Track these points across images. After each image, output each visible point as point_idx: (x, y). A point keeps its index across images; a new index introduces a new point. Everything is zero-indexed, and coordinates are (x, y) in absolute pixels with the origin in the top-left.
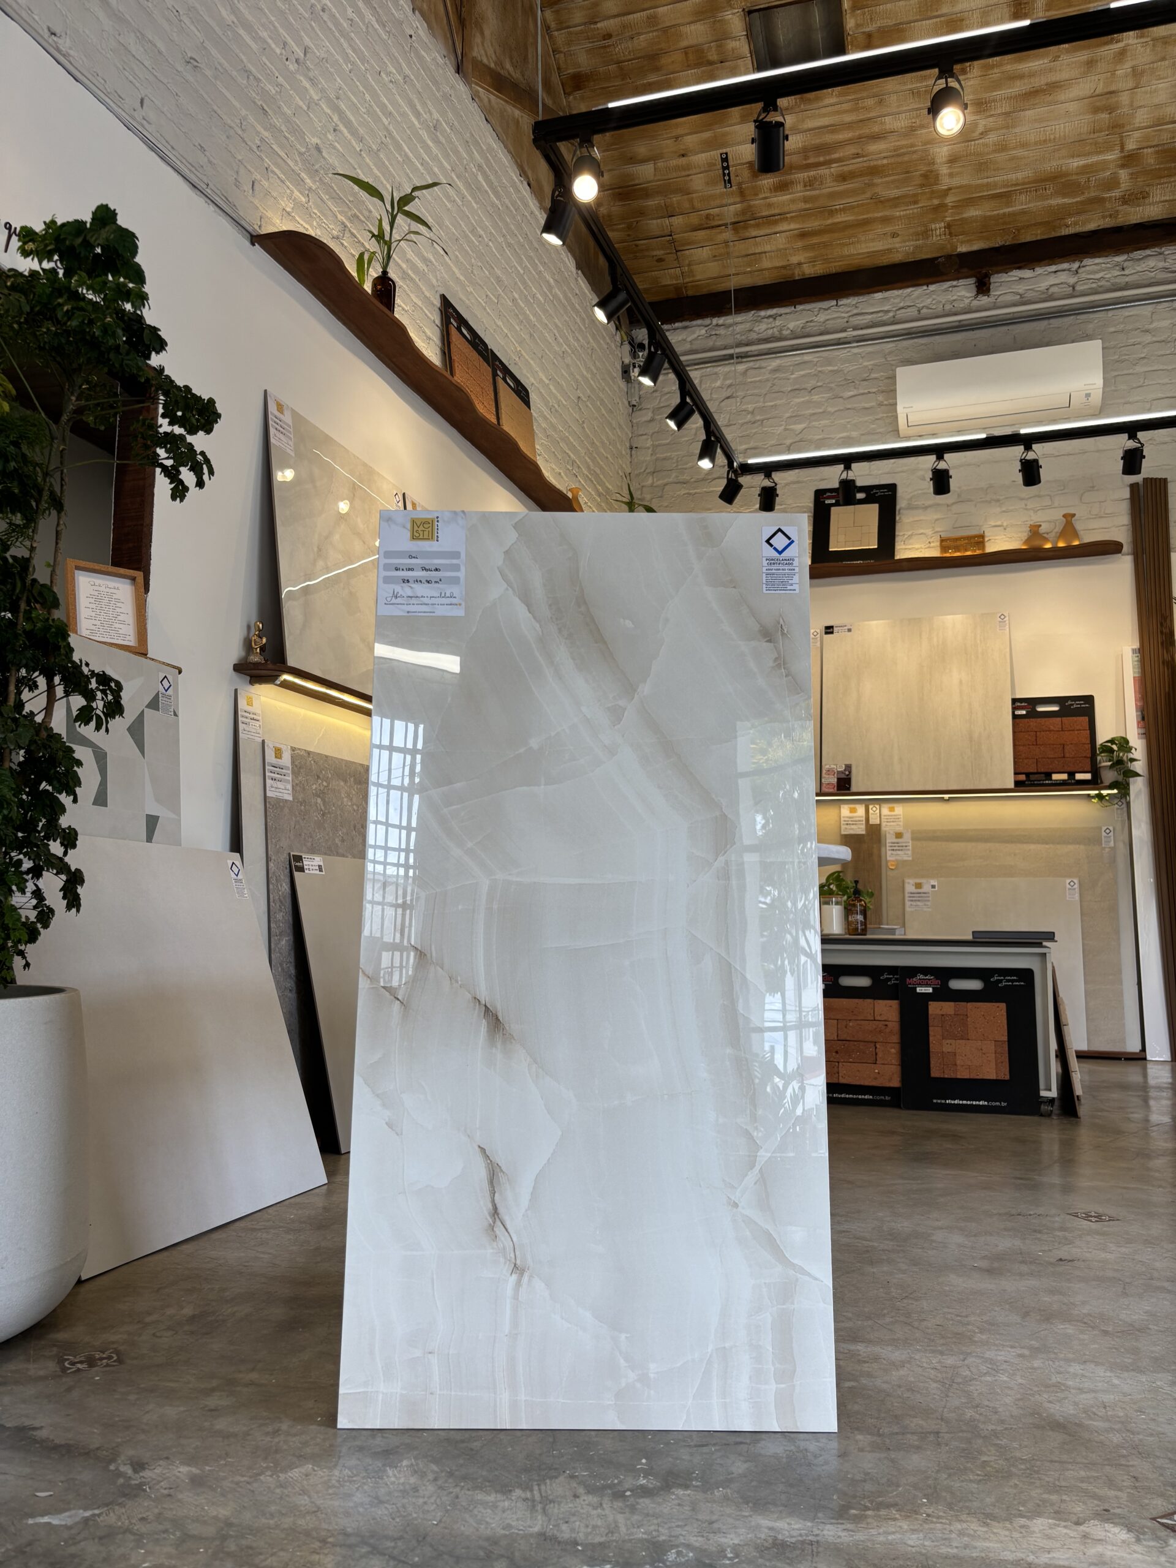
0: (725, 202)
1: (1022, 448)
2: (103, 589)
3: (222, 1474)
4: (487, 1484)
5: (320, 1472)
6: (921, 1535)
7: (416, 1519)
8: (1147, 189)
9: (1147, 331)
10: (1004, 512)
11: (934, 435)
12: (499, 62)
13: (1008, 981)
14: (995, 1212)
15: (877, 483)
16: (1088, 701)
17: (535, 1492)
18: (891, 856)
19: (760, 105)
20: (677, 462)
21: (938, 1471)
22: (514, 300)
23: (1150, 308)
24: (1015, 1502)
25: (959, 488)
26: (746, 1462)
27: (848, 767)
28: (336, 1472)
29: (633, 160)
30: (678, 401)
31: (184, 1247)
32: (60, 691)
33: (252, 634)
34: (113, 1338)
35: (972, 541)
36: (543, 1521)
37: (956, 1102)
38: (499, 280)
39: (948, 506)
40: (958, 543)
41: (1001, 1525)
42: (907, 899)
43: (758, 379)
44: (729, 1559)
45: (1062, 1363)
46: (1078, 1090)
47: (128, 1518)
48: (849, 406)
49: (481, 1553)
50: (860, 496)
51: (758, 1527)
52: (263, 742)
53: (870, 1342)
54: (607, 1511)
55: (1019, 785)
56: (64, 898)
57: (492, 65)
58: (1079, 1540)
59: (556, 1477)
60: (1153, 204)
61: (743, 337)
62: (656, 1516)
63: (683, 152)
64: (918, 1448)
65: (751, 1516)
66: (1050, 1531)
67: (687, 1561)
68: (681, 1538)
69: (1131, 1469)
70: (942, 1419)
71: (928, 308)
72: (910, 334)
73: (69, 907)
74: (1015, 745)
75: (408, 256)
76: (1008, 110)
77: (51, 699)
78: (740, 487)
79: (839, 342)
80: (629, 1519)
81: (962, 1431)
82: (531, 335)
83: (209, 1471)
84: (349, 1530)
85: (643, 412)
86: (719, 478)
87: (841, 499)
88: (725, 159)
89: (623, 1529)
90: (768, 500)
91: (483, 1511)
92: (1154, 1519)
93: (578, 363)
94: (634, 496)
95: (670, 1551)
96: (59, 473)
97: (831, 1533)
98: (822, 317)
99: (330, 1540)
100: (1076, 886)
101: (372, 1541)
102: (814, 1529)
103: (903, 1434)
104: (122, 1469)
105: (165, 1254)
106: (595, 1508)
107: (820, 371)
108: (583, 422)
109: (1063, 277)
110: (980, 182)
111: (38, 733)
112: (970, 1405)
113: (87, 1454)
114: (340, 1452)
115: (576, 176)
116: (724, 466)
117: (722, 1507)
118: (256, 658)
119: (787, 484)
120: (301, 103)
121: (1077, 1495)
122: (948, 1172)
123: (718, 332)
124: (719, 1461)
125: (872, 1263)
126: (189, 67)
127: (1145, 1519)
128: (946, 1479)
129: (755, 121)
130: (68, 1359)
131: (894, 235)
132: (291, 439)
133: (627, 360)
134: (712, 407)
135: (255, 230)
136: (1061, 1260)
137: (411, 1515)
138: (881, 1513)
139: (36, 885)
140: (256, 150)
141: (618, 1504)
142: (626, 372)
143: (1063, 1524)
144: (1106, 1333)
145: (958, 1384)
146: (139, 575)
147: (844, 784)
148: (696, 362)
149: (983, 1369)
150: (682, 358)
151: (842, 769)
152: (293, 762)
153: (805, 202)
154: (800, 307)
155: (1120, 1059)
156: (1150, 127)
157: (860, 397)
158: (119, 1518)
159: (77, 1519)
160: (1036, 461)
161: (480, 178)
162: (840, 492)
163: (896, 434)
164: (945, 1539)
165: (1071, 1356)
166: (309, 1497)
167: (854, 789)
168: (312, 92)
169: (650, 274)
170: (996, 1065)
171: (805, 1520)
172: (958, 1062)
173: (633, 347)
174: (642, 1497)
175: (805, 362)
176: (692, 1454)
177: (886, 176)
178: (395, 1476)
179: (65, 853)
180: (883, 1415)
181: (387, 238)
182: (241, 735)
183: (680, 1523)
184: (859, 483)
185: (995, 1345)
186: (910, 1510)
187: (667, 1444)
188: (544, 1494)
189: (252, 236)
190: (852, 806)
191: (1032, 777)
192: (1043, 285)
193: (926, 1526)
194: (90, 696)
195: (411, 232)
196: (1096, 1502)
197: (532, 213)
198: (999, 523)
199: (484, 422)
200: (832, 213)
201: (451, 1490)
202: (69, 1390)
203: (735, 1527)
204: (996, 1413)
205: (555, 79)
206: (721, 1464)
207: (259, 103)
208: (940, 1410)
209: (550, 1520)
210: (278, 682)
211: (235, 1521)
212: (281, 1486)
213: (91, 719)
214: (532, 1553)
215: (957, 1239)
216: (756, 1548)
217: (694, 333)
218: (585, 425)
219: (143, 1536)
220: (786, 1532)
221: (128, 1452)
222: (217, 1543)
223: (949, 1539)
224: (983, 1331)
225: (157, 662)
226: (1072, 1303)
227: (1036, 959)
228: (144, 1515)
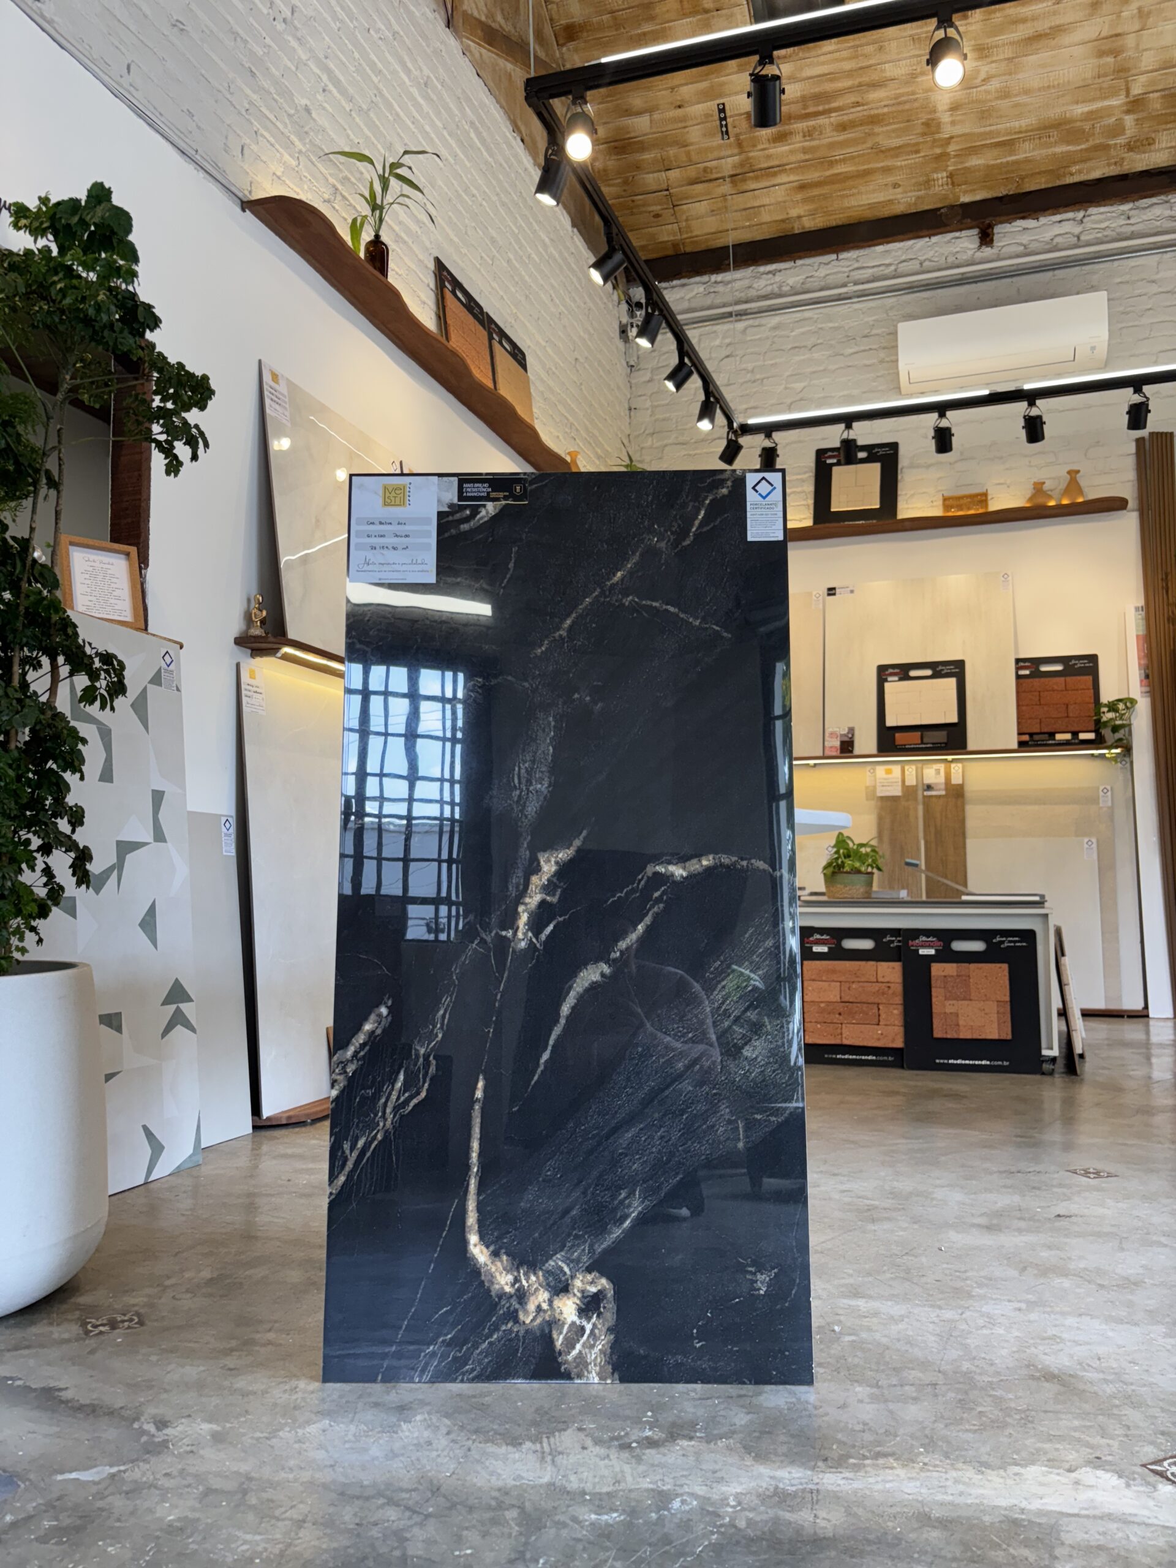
0: (723, 153)
1: (1025, 404)
2: (97, 564)
3: (241, 1430)
4: (498, 1437)
5: (337, 1428)
6: (918, 1484)
7: (429, 1471)
8: (1153, 135)
9: (1153, 282)
10: (1006, 469)
11: (936, 392)
12: (491, 15)
13: (1010, 942)
14: (995, 1169)
15: (878, 441)
16: (1093, 658)
17: (545, 1445)
19: (757, 58)
20: (677, 422)
21: (935, 1421)
22: (509, 261)
23: (1156, 258)
24: (1010, 1451)
25: (963, 444)
26: (748, 1413)
27: (851, 730)
28: (352, 1428)
29: (629, 112)
30: (675, 362)
32: (64, 671)
33: (252, 607)
34: (133, 1301)
35: (976, 499)
36: (552, 1472)
37: (959, 1062)
38: (493, 241)
39: (950, 464)
40: (962, 502)
41: (995, 1473)
43: (758, 337)
44: (732, 1507)
45: (1058, 1316)
46: (1079, 1049)
47: (153, 1474)
48: (851, 364)
49: (493, 1503)
50: (862, 455)
51: (760, 1476)
53: (870, 1297)
54: (615, 1462)
55: (1023, 745)
56: (74, 875)
57: (483, 18)
58: (1070, 1486)
59: (565, 1430)
60: (1159, 150)
61: (743, 295)
62: (661, 1465)
63: (678, 103)
64: (915, 1399)
65: (753, 1466)
66: (1043, 1478)
67: (691, 1508)
68: (686, 1487)
69: (1124, 1418)
70: (940, 1371)
71: (930, 261)
72: (911, 288)
73: (79, 884)
74: (1018, 706)
75: (401, 219)
76: (1011, 55)
77: (55, 680)
78: (739, 448)
79: (840, 298)
80: (635, 1469)
81: (959, 1383)
82: (527, 297)
83: (230, 1427)
84: (366, 1483)
85: (641, 372)
86: (719, 438)
87: (842, 458)
88: (722, 110)
89: (629, 1479)
90: (769, 460)
91: (494, 1463)
92: (1144, 1466)
93: (575, 324)
94: (634, 458)
95: (674, 1500)
96: (57, 452)
97: (831, 1481)
98: (822, 272)
99: (349, 1493)
100: (1094, 846)
101: (388, 1493)
102: (815, 1478)
103: (902, 1386)
104: (146, 1427)
106: (603, 1459)
107: (821, 329)
108: (581, 384)
109: (1067, 227)
110: (982, 130)
111: (43, 712)
112: (966, 1357)
113: (112, 1413)
114: (356, 1408)
115: (570, 133)
116: (724, 426)
117: (725, 1456)
118: (257, 631)
119: (787, 444)
120: (289, 64)
121: (1070, 1444)
122: (949, 1131)
123: (716, 290)
124: (722, 1413)
125: (873, 1221)
126: (175, 29)
127: (1135, 1465)
128: (943, 1429)
129: (751, 75)
130: (90, 1322)
131: (896, 186)
132: (285, 408)
133: (625, 319)
134: (710, 366)
135: (245, 196)
136: (1059, 1216)
137: (425, 1467)
138: (879, 1462)
139: (45, 863)
140: (244, 113)
141: (625, 1455)
142: (623, 332)
143: (1056, 1471)
144: (1102, 1286)
145: (956, 1337)
146: (138, 551)
147: (847, 748)
148: (694, 320)
149: (981, 1322)
150: (679, 317)
151: (845, 732)
153: (804, 153)
154: (799, 262)
155: (1122, 1016)
156: (1156, 71)
157: (861, 354)
158: (144, 1474)
159: (105, 1475)
160: (1039, 417)
161: (473, 135)
162: (842, 452)
163: (897, 390)
164: (941, 1487)
165: (1067, 1309)
166: (327, 1451)
167: (857, 751)
168: (300, 51)
169: (647, 230)
170: (999, 1024)
171: (805, 1469)
172: (961, 1023)
173: (631, 306)
174: (648, 1448)
175: (805, 319)
176: (695, 1407)
177: (887, 125)
178: (410, 1431)
179: (73, 831)
180: (882, 1368)
181: (379, 202)
182: (245, 709)
183: (685, 1473)
184: (860, 443)
185: (992, 1299)
186: (907, 1458)
187: (673, 1397)
188: (553, 1447)
189: (242, 202)
191: (1036, 737)
192: (1048, 235)
193: (923, 1474)
194: (94, 676)
195: (402, 195)
196: (1087, 1450)
197: (526, 169)
198: (1002, 481)
199: (481, 386)
200: (832, 164)
201: (463, 1443)
202: (92, 1352)
203: (738, 1476)
204: (992, 1365)
205: (548, 31)
206: (724, 1416)
207: (247, 65)
208: (938, 1362)
209: (559, 1471)
210: (279, 655)
211: (253, 1474)
212: (300, 1441)
213: (95, 699)
214: (542, 1503)
215: (957, 1196)
216: (759, 1496)
217: (692, 290)
218: (583, 387)
219: (167, 1490)
220: (788, 1482)
221: (151, 1410)
222: (240, 1496)
223: (945, 1487)
224: (980, 1285)
225: (161, 637)
226: (1069, 1258)
227: (1039, 920)
228: (168, 1471)
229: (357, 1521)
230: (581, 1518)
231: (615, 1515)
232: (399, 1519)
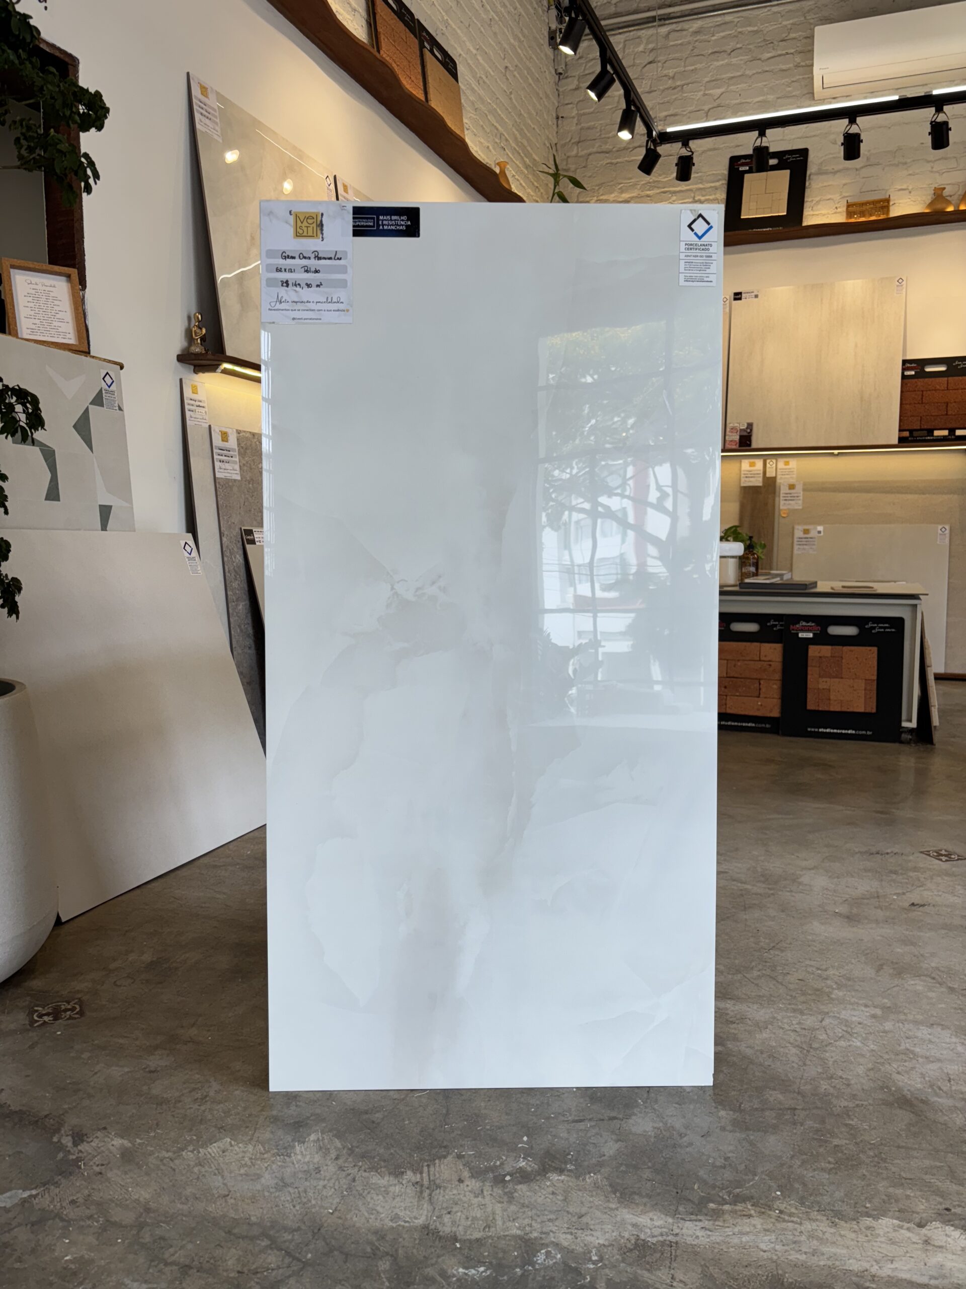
1: (932, 110)
2: (39, 287)
3: (149, 1148)
4: (383, 1164)
5: (236, 1148)
6: (773, 1237)
7: (314, 1206)
10: (910, 175)
11: (848, 97)
13: (881, 628)
14: (857, 850)
15: (789, 148)
17: (424, 1175)
18: (783, 505)
20: (601, 131)
21: (792, 1157)
24: (863, 1198)
25: (869, 151)
26: (617, 1141)
27: (750, 426)
28: (250, 1148)
30: (598, 69)
31: (153, 884)
33: (192, 325)
34: (78, 986)
35: (878, 205)
36: (428, 1211)
37: (828, 730)
39: (857, 170)
40: (864, 208)
41: (848, 1225)
42: (795, 543)
43: (679, 42)
44: (594, 1263)
45: (911, 1026)
46: (936, 720)
47: (60, 1201)
48: (767, 69)
49: (369, 1250)
50: (773, 162)
51: (623, 1223)
52: (210, 426)
53: (737, 999)
54: (487, 1200)
55: (902, 441)
58: (920, 1246)
59: (445, 1157)
62: (531, 1206)
64: (775, 1128)
65: (617, 1209)
66: (894, 1234)
67: (554, 1263)
68: (551, 1234)
70: (799, 1093)
73: (10, 614)
74: (901, 404)
78: (657, 157)
80: (505, 1210)
81: (817, 1108)
83: (139, 1144)
84: (252, 1218)
85: (570, 79)
86: (640, 147)
87: (754, 165)
89: (499, 1222)
90: (685, 169)
91: (375, 1198)
93: (506, 30)
94: (560, 167)
95: (539, 1251)
97: (690, 1232)
99: (236, 1231)
100: (947, 532)
101: (272, 1233)
102: (675, 1227)
103: (763, 1110)
104: (64, 1141)
105: (138, 891)
106: (478, 1197)
107: (740, 32)
108: (511, 93)
112: (825, 1076)
113: (37, 1121)
114: (257, 1122)
116: (644, 135)
117: (592, 1196)
118: (197, 349)
119: (704, 152)
121: (921, 1191)
122: (817, 805)
124: (593, 1140)
125: (745, 909)
128: (800, 1166)
130: (37, 1011)
132: (216, 123)
134: (632, 73)
136: (913, 904)
137: (310, 1201)
138: (737, 1208)
141: (498, 1191)
142: (552, 38)
143: (906, 1225)
144: (952, 990)
145: (815, 1049)
146: (74, 272)
147: (745, 441)
148: (620, 25)
149: (839, 1032)
150: (603, 23)
151: (744, 427)
152: (239, 444)
157: (777, 58)
158: (52, 1200)
159: (16, 1200)
160: (946, 123)
162: (754, 158)
163: (811, 97)
164: (795, 1242)
165: (920, 1017)
166: (223, 1177)
167: (754, 446)
170: (865, 700)
171: (667, 1215)
172: (832, 697)
173: (561, 12)
174: (521, 1183)
175: (725, 23)
176: (568, 1131)
178: (302, 1155)
180: (745, 1086)
182: (188, 423)
183: (552, 1216)
184: (772, 150)
185: (850, 1003)
186: (764, 1205)
187: (548, 1118)
188: (432, 1178)
190: (752, 460)
191: (915, 434)
193: (779, 1226)
196: (939, 1199)
198: (904, 187)
199: (411, 97)
201: (349, 1171)
202: (32, 1047)
203: (602, 1223)
204: (848, 1085)
206: (594, 1144)
208: (798, 1081)
209: (434, 1209)
210: (219, 370)
211: (152, 1205)
212: (201, 1165)
213: (17, 432)
214: (415, 1251)
215: (822, 880)
216: (620, 1249)
218: (512, 96)
219: (69, 1221)
220: (648, 1230)
221: (72, 1121)
222: (134, 1232)
223: (799, 1242)
224: (840, 987)
225: (100, 359)
226: (922, 955)
227: (908, 609)
228: (75, 1198)
229: (239, 1269)
230: (449, 1272)
231: (482, 1269)
232: (279, 1267)
